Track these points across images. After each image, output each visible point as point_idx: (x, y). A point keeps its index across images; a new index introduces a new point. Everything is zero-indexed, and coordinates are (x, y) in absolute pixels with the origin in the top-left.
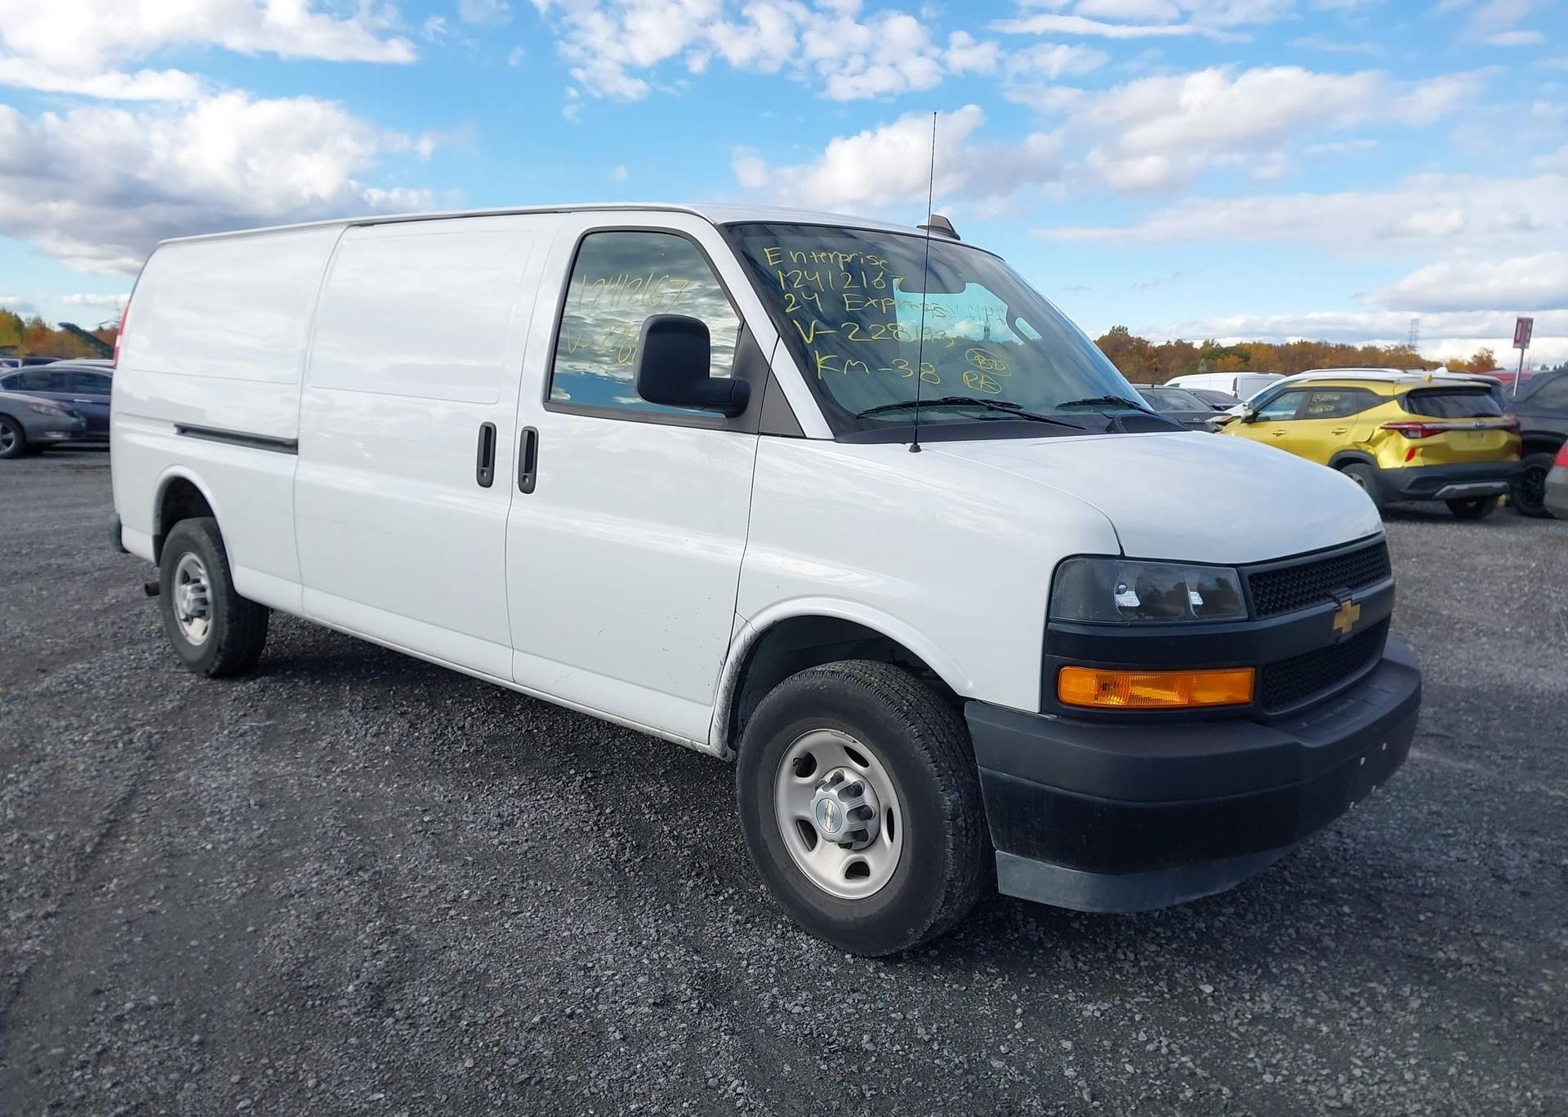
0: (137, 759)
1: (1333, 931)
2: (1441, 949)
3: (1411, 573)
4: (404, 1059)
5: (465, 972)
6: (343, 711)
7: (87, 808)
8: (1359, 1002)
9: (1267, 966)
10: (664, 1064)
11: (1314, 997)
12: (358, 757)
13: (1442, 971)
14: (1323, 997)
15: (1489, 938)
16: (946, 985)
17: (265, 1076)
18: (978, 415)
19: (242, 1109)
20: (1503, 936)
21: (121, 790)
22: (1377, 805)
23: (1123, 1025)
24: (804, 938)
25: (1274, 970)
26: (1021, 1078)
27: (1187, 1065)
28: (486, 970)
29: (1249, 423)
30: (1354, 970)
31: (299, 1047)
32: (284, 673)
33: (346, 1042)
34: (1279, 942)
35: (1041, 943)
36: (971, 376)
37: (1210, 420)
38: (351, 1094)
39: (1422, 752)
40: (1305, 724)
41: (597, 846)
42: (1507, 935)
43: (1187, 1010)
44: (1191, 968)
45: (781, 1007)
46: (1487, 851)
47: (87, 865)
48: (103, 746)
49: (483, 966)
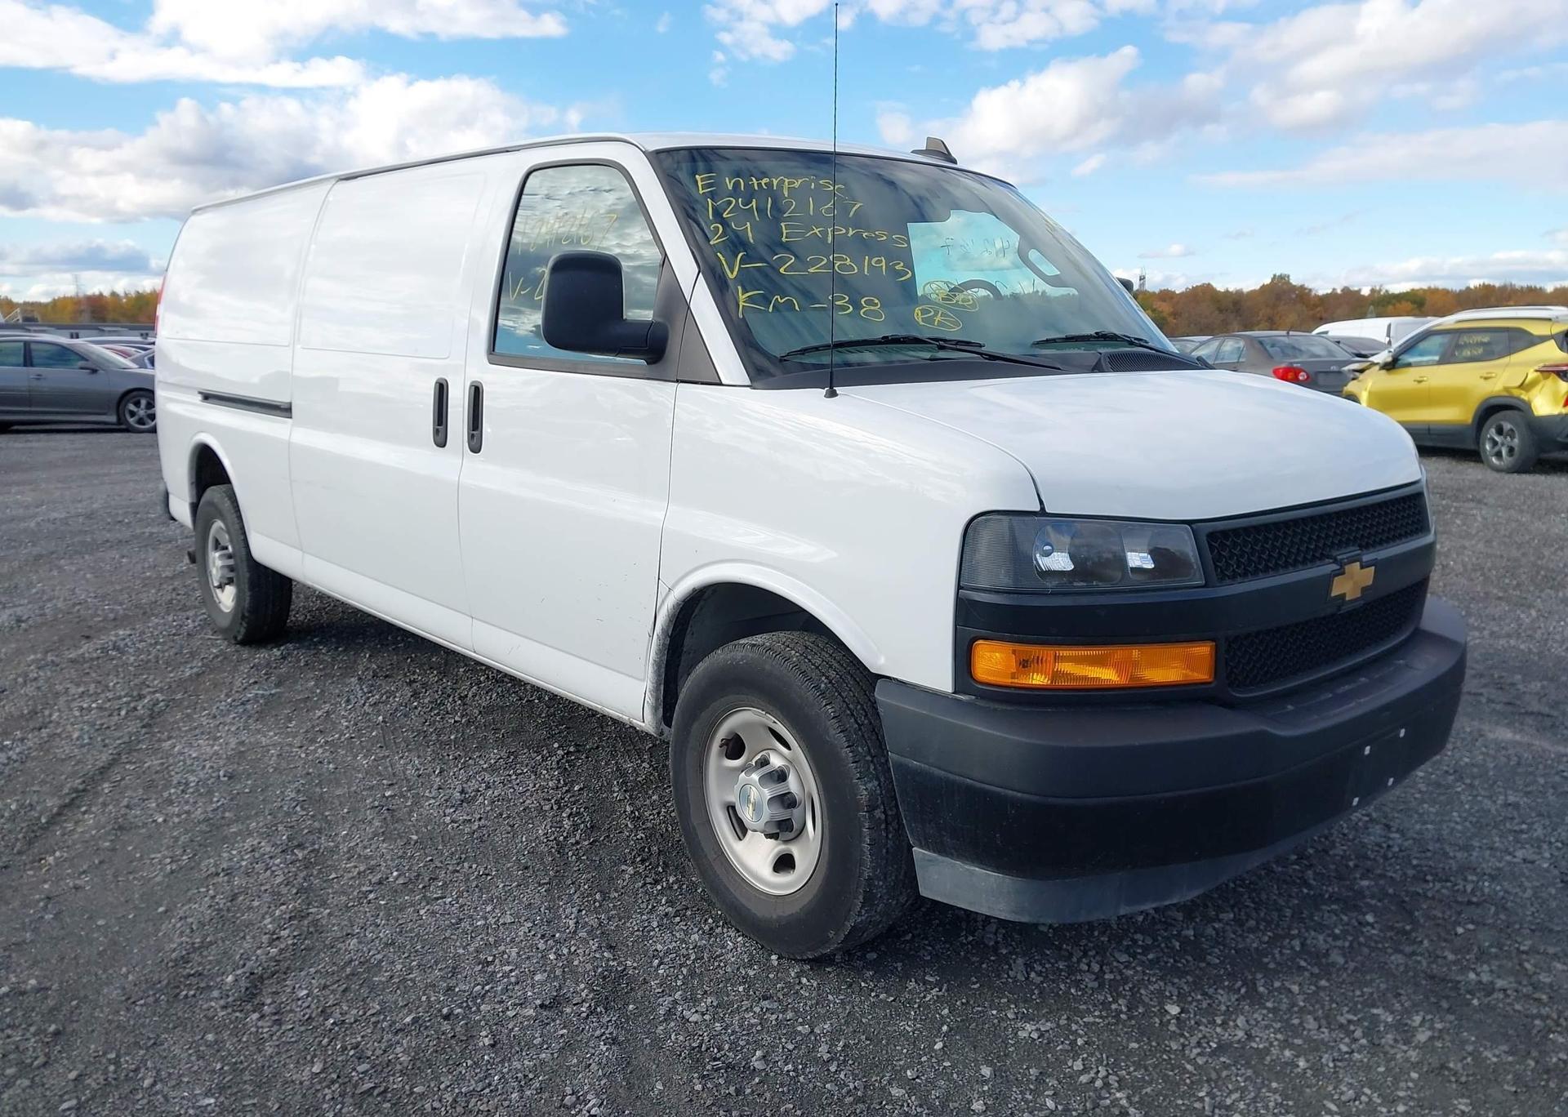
0: (133, 726)
1: (1347, 944)
2: (1474, 970)
3: (1557, 531)
4: (253, 1060)
5: (357, 962)
6: (353, 679)
7: (63, 777)
8: (1354, 1032)
9: (1255, 984)
10: (525, 1076)
11: (1301, 1024)
12: (347, 727)
13: (1468, 996)
14: (1311, 1024)
15: (1538, 957)
16: (873, 994)
17: (105, 1071)
18: (927, 355)
19: (64, 1111)
20: (1555, 954)
21: (105, 757)
22: (1444, 794)
23: (1061, 1050)
24: (733, 935)
25: (1261, 989)
26: (919, 1110)
27: (1121, 1102)
28: (381, 961)
29: (1388, 370)
30: (1358, 993)
31: (152, 1041)
32: (312, 640)
33: (202, 1038)
34: (1277, 956)
35: (995, 949)
36: (924, 312)
37: (1346, 368)
38: (183, 1098)
39: (1515, 733)
40: (1290, 707)
41: (548, 827)
42: (1561, 955)
43: (1142, 1034)
44: (1162, 984)
45: (678, 1014)
46: (1562, 852)
47: (36, 836)
48: (106, 713)
49: (379, 957)
